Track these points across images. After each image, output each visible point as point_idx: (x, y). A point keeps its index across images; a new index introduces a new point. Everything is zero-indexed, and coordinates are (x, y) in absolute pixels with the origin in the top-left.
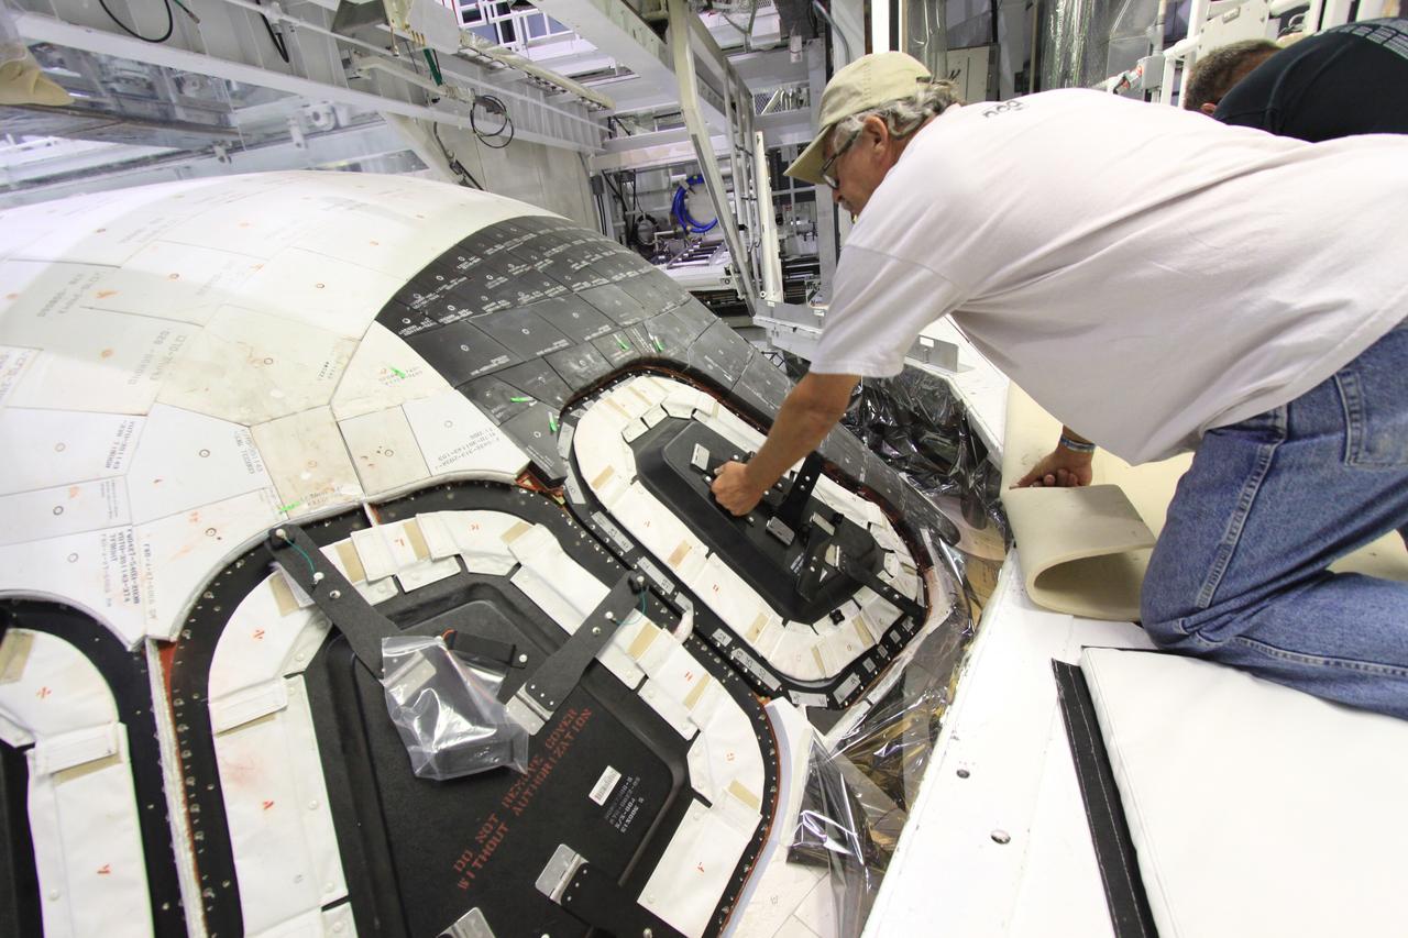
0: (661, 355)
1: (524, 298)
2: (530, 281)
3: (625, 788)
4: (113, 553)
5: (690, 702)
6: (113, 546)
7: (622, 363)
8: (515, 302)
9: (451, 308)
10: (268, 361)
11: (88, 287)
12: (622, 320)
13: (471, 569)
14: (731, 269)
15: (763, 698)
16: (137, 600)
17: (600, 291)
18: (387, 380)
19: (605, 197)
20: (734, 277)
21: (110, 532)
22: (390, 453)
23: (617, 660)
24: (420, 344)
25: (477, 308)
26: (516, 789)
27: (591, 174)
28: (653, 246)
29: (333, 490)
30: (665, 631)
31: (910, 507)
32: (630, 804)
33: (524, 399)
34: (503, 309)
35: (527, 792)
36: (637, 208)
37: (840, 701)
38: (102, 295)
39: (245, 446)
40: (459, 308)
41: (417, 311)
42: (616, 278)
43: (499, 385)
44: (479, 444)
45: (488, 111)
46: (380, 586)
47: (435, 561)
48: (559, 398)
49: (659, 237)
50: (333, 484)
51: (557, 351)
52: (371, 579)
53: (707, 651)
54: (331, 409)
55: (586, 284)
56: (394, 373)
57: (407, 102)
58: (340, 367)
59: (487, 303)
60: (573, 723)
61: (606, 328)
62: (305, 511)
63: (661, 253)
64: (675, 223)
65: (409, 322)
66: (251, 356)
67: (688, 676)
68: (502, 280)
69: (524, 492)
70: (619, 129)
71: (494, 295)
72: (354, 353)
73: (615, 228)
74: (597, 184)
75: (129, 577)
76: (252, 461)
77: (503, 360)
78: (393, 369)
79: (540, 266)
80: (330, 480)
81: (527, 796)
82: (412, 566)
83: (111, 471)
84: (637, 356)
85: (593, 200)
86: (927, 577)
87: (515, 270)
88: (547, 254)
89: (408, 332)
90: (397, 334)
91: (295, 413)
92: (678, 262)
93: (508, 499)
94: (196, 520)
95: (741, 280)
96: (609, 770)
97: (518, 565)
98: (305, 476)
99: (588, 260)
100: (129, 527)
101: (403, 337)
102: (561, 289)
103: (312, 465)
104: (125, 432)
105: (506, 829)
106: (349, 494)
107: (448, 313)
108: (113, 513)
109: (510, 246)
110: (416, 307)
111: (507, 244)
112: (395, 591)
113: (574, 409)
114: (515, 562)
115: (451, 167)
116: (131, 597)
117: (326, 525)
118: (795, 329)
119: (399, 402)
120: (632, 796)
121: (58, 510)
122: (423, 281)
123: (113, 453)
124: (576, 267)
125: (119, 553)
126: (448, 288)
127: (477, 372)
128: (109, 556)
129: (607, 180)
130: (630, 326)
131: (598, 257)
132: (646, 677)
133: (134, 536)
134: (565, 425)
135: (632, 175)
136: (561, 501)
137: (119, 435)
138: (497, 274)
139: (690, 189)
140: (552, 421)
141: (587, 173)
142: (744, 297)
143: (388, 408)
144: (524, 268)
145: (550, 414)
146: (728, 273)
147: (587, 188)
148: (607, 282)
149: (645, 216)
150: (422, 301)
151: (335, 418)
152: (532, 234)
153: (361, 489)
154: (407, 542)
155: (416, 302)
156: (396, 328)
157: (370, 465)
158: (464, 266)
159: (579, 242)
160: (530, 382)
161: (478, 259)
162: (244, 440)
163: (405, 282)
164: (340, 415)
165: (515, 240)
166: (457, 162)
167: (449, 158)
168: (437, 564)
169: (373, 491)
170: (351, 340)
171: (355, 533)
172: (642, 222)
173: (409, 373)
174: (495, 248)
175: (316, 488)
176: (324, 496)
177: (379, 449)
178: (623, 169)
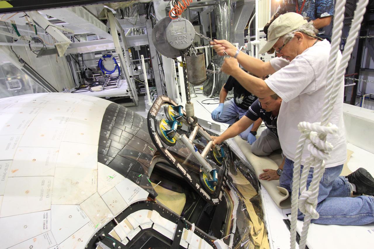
5: (199, 248)
10: (77, 183)
11: (6, 170)
13: (143, 228)
14: (129, 90)
15: (213, 240)
18: (109, 180)
19: (72, 62)
20: (129, 92)
22: (116, 201)
23: (183, 243)
24: (112, 167)
27: (66, 55)
28: (93, 79)
29: (106, 217)
30: (189, 230)
33: (140, 175)
36: (84, 65)
38: (14, 172)
39: (80, 211)
41: (106, 155)
43: (134, 173)
44: (136, 192)
45: (35, 42)
46: (124, 241)
48: (147, 172)
49: (95, 76)
50: (106, 215)
51: (140, 157)
52: (122, 240)
53: (198, 232)
54: (98, 193)
56: (110, 177)
57: (6, 42)
58: (96, 179)
61: (146, 145)
62: (101, 225)
63: (96, 82)
64: (98, 70)
65: (106, 159)
66: (72, 183)
67: (197, 241)
69: (147, 202)
70: (75, 39)
72: (98, 174)
73: (76, 73)
74: (68, 58)
76: (83, 215)
77: (131, 165)
78: (109, 176)
80: (104, 214)
82: (130, 232)
83: (46, 230)
85: (67, 64)
89: (107, 163)
90: (105, 164)
91: (89, 197)
92: (105, 86)
93: (144, 205)
94: (74, 237)
95: (131, 93)
97: (154, 223)
98: (98, 215)
100: (57, 246)
101: (107, 165)
102: (132, 135)
103: (99, 211)
104: (46, 217)
106: (111, 216)
107: (113, 153)
108: (50, 243)
109: (113, 124)
111: (111, 123)
112: (128, 241)
114: (152, 223)
115: (19, 61)
117: (104, 227)
119: (114, 186)
121: (31, 247)
123: (44, 224)
124: (131, 126)
126: (108, 144)
127: (128, 171)
129: (72, 56)
130: (150, 142)
131: (132, 119)
132: (189, 244)
133: (59, 248)
135: (81, 55)
136: (156, 202)
137: (44, 218)
139: (104, 59)
140: (148, 179)
142: (132, 98)
143: (112, 188)
146: (127, 91)
148: (139, 129)
149: (87, 68)
150: (105, 152)
151: (100, 195)
152: (114, 117)
153: (112, 214)
154: (127, 226)
155: (104, 152)
156: (104, 163)
157: (113, 207)
158: (108, 135)
159: (125, 116)
160: (139, 169)
161: (109, 132)
162: (79, 209)
163: (98, 146)
164: (101, 194)
165: (113, 121)
166: (21, 59)
167: (18, 58)
168: (135, 230)
169: (115, 214)
170: (95, 170)
171: (115, 228)
172: (87, 70)
173: (113, 177)
174: (110, 126)
175: (102, 218)
176: (104, 219)
177: (113, 201)
178: (78, 53)
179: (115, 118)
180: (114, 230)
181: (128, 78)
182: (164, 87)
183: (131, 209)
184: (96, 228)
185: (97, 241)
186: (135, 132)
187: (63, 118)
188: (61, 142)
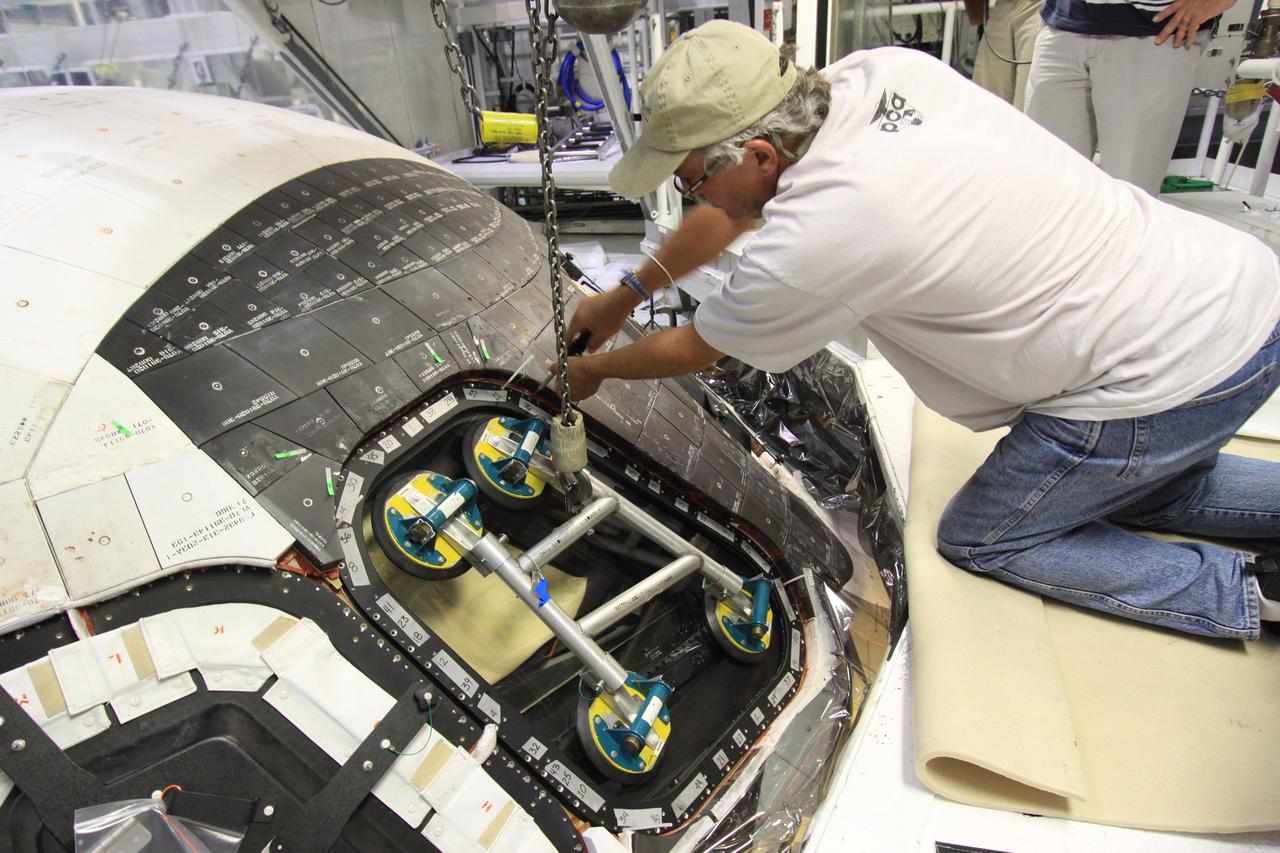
0: (488, 366)
1: (307, 301)
2: (318, 275)
5: (488, 839)
7: (433, 384)
8: (293, 309)
9: (204, 326)
12: (440, 320)
13: (212, 686)
15: (581, 823)
17: (412, 281)
18: (106, 440)
19: (477, 59)
22: (105, 539)
23: (397, 794)
24: (155, 387)
25: (239, 325)
27: (459, 29)
29: (26, 595)
30: (461, 749)
31: (793, 540)
33: (292, 453)
34: (277, 321)
36: (515, 73)
37: (678, 814)
40: (215, 326)
41: (155, 334)
42: (437, 258)
43: (259, 436)
44: (227, 522)
46: (89, 718)
47: (163, 681)
48: (342, 446)
50: (27, 588)
51: (346, 376)
52: (73, 712)
53: (515, 769)
54: (27, 484)
55: (395, 272)
56: (116, 430)
58: (43, 424)
59: (256, 314)
61: (417, 335)
64: (563, 96)
65: (143, 352)
67: (487, 806)
68: (280, 276)
69: (289, 576)
71: (265, 302)
72: (61, 405)
73: (487, 98)
74: (466, 41)
77: (269, 399)
78: (113, 423)
79: (334, 250)
80: (23, 582)
82: (131, 689)
84: (455, 370)
85: (460, 62)
86: (806, 629)
87: (299, 259)
88: (347, 230)
89: (139, 367)
90: (124, 372)
92: (558, 150)
93: (266, 586)
97: (274, 678)
99: (403, 233)
101: (133, 377)
102: (361, 282)
106: (49, 599)
107: (198, 333)
109: (297, 221)
110: (156, 329)
111: (293, 218)
112: (106, 723)
113: (365, 452)
114: (269, 674)
115: (274, 22)
117: (18, 637)
119: (121, 471)
122: (168, 288)
124: (384, 246)
126: (203, 295)
127: (231, 420)
129: (479, 37)
130: (449, 328)
131: (418, 225)
132: (432, 812)
134: (351, 475)
135: (510, 34)
136: (338, 584)
138: (272, 266)
139: (581, 55)
140: (329, 480)
141: (454, 29)
143: (105, 479)
144: (313, 254)
145: (328, 471)
148: (424, 265)
149: (524, 86)
150: (162, 319)
151: (32, 496)
152: (330, 199)
153: (63, 590)
154: (126, 657)
155: (156, 321)
156: (124, 364)
157: (79, 558)
158: (230, 259)
160: (304, 426)
161: (251, 246)
163: (144, 291)
164: (39, 491)
165: (306, 210)
166: (282, 16)
167: (270, 10)
168: (166, 684)
169: (80, 592)
170: (60, 384)
171: (54, 653)
172: (522, 92)
173: (134, 430)
174: (275, 227)
175: (4, 595)
176: (14, 604)
177: (90, 536)
178: (498, 25)
180: (51, 662)
183: (188, 589)
186: (389, 274)
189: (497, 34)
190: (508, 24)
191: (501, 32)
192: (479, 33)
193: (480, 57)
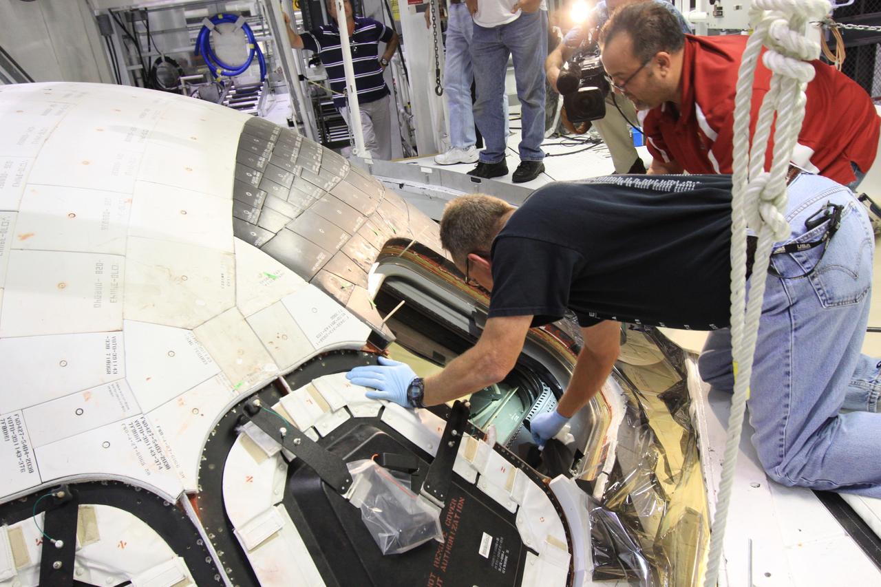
0: (398, 236)
1: (305, 203)
3: (497, 545)
4: (136, 436)
5: (509, 488)
6: (135, 431)
7: (381, 247)
10: (184, 278)
11: (6, 231)
12: (365, 210)
13: (356, 415)
14: (294, 120)
15: (546, 479)
16: (168, 467)
17: (341, 188)
18: (265, 282)
19: (116, 38)
21: (128, 422)
22: (285, 337)
23: (462, 468)
24: (270, 252)
26: (438, 556)
27: (97, 13)
29: (260, 369)
30: (481, 441)
32: (503, 555)
33: (348, 285)
35: (445, 556)
36: (153, 48)
38: (24, 238)
39: (195, 345)
41: (254, 224)
42: (342, 174)
44: (337, 323)
47: (334, 412)
49: (186, 82)
50: (259, 365)
51: (345, 244)
53: (505, 452)
54: (238, 309)
56: (267, 276)
58: (232, 276)
60: (456, 507)
61: (360, 219)
62: (248, 387)
66: (171, 276)
67: (503, 470)
72: (235, 265)
73: (128, 71)
74: (104, 23)
75: (155, 451)
76: (203, 355)
77: (323, 256)
78: (264, 273)
79: (297, 172)
80: (256, 363)
81: (446, 558)
82: (322, 418)
85: (101, 41)
87: (286, 178)
89: (259, 243)
90: (253, 245)
91: (217, 316)
93: (358, 361)
94: (183, 404)
95: (303, 131)
96: (485, 535)
97: (383, 408)
98: (240, 362)
99: (316, 161)
100: (141, 416)
101: (259, 247)
103: (241, 352)
104: (111, 346)
105: (441, 581)
106: (271, 371)
108: (125, 406)
109: (267, 156)
110: (251, 221)
111: (264, 155)
112: (317, 437)
114: (380, 406)
116: (162, 465)
118: (401, 186)
119: (278, 299)
120: (502, 550)
121: (79, 412)
122: (240, 199)
123: (109, 362)
125: (141, 436)
126: (259, 201)
127: (315, 268)
128: (134, 439)
129: (115, 19)
130: (371, 215)
132: (479, 474)
133: (147, 421)
135: (144, 13)
137: (108, 347)
139: (215, 29)
140: (369, 299)
141: (92, 12)
143: (273, 304)
144: (288, 175)
145: (365, 293)
147: (94, 29)
148: (339, 179)
149: (163, 58)
150: (252, 216)
151: (243, 316)
152: (270, 143)
153: (275, 365)
154: (313, 401)
155: (250, 217)
156: (251, 241)
157: (277, 348)
158: (255, 181)
159: (298, 144)
160: (344, 271)
161: (259, 173)
162: (193, 341)
163: (231, 202)
164: (246, 312)
165: (266, 150)
168: (336, 414)
169: (284, 367)
170: (229, 254)
171: (282, 399)
172: (161, 65)
173: (277, 275)
174: (261, 161)
175: (250, 370)
176: (256, 374)
177: (277, 335)
178: (134, 8)
179: (270, 146)
180: (282, 405)
181: (295, 79)
182: (403, 114)
183: (324, 365)
184: (236, 391)
185: (240, 422)
186: (329, 185)
187: (134, 129)
188: (136, 180)
189: (133, 15)
190: (141, 7)
191: (137, 15)
192: (115, 14)
193: (119, 36)
